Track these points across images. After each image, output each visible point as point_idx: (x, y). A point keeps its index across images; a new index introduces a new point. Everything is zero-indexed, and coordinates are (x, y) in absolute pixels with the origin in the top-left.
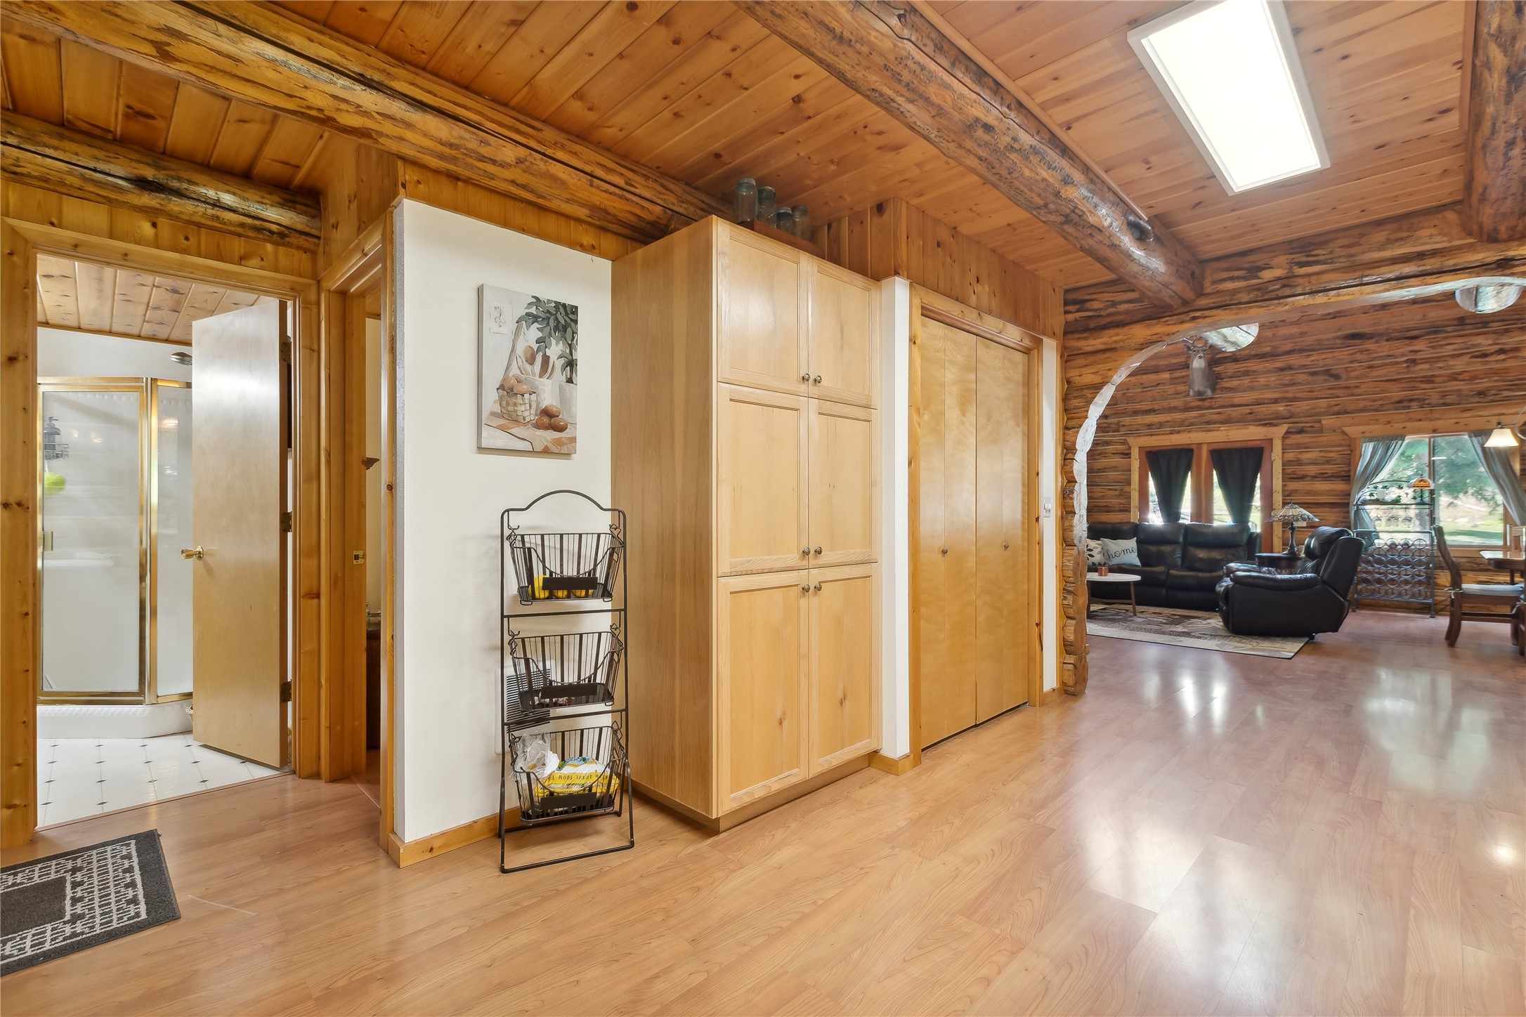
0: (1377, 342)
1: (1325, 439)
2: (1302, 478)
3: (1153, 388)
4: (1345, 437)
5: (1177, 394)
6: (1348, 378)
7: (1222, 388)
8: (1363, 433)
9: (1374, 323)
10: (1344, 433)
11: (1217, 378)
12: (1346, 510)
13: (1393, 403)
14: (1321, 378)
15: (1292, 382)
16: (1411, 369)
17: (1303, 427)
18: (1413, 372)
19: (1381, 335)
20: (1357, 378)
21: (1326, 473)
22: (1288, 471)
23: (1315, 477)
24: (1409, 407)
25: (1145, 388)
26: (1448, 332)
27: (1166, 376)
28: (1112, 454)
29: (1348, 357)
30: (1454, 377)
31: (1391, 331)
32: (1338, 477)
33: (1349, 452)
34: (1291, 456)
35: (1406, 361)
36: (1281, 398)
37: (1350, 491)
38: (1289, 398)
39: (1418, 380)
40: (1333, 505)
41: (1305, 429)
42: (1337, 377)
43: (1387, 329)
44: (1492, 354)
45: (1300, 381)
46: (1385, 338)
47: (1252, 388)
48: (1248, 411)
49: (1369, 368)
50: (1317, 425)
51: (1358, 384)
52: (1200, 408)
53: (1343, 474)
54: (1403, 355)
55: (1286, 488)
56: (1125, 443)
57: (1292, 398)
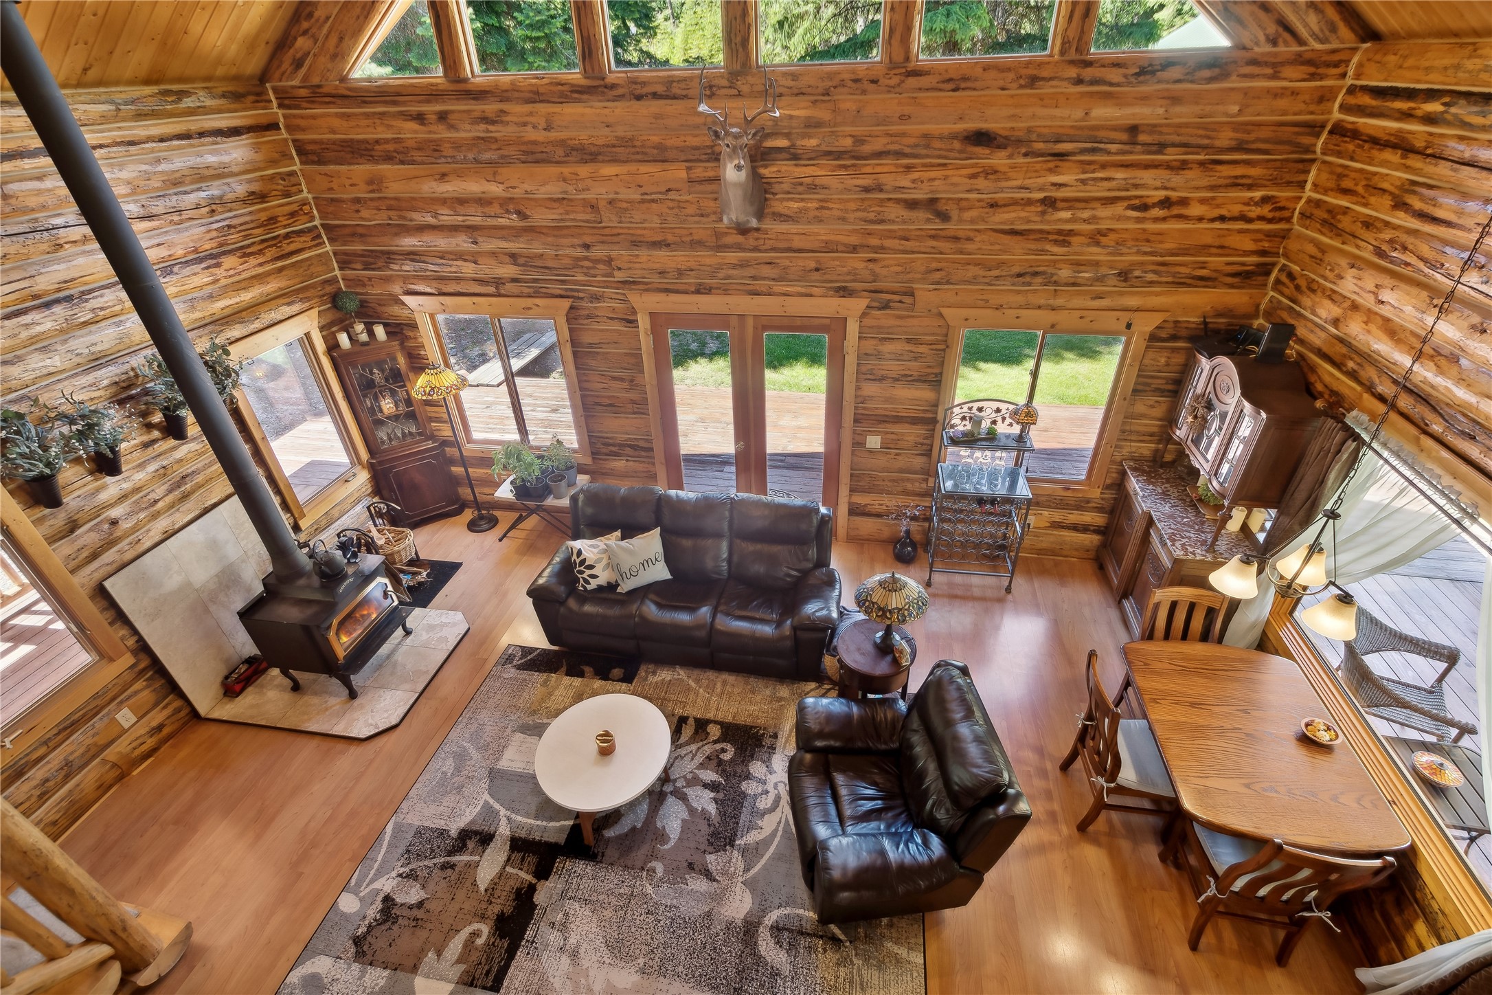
0: (1010, 157)
1: (915, 322)
2: (882, 379)
3: (660, 196)
4: (941, 322)
5: (702, 216)
6: (960, 221)
7: (774, 214)
8: (966, 320)
9: (1013, 116)
10: (941, 315)
11: (766, 192)
12: (930, 427)
13: (1012, 276)
14: (921, 215)
15: (880, 217)
16: (1047, 217)
17: (889, 301)
18: (1049, 222)
19: (1019, 142)
20: (972, 221)
21: (911, 376)
22: (864, 369)
23: (898, 380)
24: (1029, 284)
25: (646, 194)
26: (1109, 153)
27: (679, 173)
28: (608, 318)
29: (967, 180)
30: (1096, 238)
31: (1034, 137)
32: (925, 381)
33: (943, 347)
34: (869, 345)
35: (1043, 201)
36: (862, 246)
37: (938, 400)
38: (874, 247)
39: (1051, 237)
40: (914, 421)
41: (891, 304)
42: (945, 217)
43: (1029, 130)
44: (1154, 205)
45: (892, 216)
46: (1024, 150)
47: (821, 221)
48: (813, 265)
49: (992, 206)
50: (908, 300)
51: (971, 234)
52: (740, 248)
53: (932, 378)
54: (1041, 189)
55: (859, 393)
56: (624, 301)
57: (878, 247)
